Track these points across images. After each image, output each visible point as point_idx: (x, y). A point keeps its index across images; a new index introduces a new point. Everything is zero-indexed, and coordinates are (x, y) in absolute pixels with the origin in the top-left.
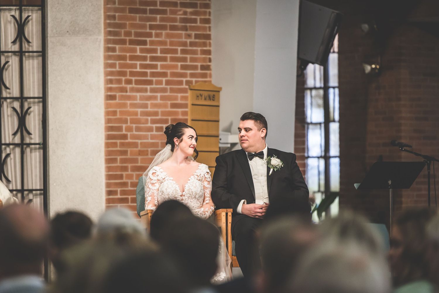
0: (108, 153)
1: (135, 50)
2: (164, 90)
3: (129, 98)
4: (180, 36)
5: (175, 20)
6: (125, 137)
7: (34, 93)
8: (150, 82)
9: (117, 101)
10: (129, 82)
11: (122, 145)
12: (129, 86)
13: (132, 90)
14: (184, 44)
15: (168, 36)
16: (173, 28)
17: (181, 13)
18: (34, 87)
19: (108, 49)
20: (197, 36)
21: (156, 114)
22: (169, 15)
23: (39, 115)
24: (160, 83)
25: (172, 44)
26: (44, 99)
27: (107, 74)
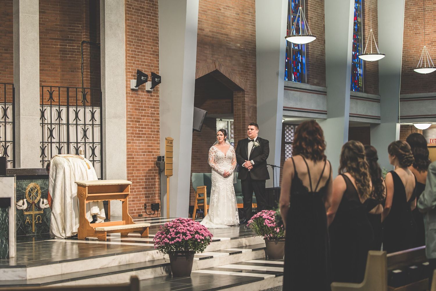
0: (128, 164)
1: (136, 125)
2: (145, 140)
3: (135, 143)
4: (150, 119)
5: (148, 113)
6: (133, 158)
7: (97, 141)
8: (141, 137)
9: (131, 144)
10: (135, 137)
11: (133, 161)
12: (135, 138)
13: (136, 140)
14: (151, 123)
15: (147, 119)
16: (148, 116)
17: (150, 110)
18: (97, 138)
19: (128, 124)
20: (155, 120)
21: (143, 149)
22: (147, 111)
23: (99, 149)
24: (144, 137)
25: (148, 122)
26: (101, 143)
27: (127, 134)
